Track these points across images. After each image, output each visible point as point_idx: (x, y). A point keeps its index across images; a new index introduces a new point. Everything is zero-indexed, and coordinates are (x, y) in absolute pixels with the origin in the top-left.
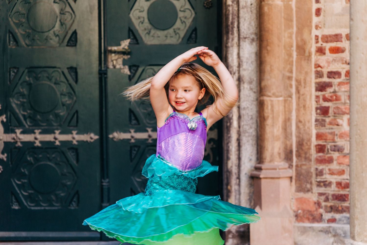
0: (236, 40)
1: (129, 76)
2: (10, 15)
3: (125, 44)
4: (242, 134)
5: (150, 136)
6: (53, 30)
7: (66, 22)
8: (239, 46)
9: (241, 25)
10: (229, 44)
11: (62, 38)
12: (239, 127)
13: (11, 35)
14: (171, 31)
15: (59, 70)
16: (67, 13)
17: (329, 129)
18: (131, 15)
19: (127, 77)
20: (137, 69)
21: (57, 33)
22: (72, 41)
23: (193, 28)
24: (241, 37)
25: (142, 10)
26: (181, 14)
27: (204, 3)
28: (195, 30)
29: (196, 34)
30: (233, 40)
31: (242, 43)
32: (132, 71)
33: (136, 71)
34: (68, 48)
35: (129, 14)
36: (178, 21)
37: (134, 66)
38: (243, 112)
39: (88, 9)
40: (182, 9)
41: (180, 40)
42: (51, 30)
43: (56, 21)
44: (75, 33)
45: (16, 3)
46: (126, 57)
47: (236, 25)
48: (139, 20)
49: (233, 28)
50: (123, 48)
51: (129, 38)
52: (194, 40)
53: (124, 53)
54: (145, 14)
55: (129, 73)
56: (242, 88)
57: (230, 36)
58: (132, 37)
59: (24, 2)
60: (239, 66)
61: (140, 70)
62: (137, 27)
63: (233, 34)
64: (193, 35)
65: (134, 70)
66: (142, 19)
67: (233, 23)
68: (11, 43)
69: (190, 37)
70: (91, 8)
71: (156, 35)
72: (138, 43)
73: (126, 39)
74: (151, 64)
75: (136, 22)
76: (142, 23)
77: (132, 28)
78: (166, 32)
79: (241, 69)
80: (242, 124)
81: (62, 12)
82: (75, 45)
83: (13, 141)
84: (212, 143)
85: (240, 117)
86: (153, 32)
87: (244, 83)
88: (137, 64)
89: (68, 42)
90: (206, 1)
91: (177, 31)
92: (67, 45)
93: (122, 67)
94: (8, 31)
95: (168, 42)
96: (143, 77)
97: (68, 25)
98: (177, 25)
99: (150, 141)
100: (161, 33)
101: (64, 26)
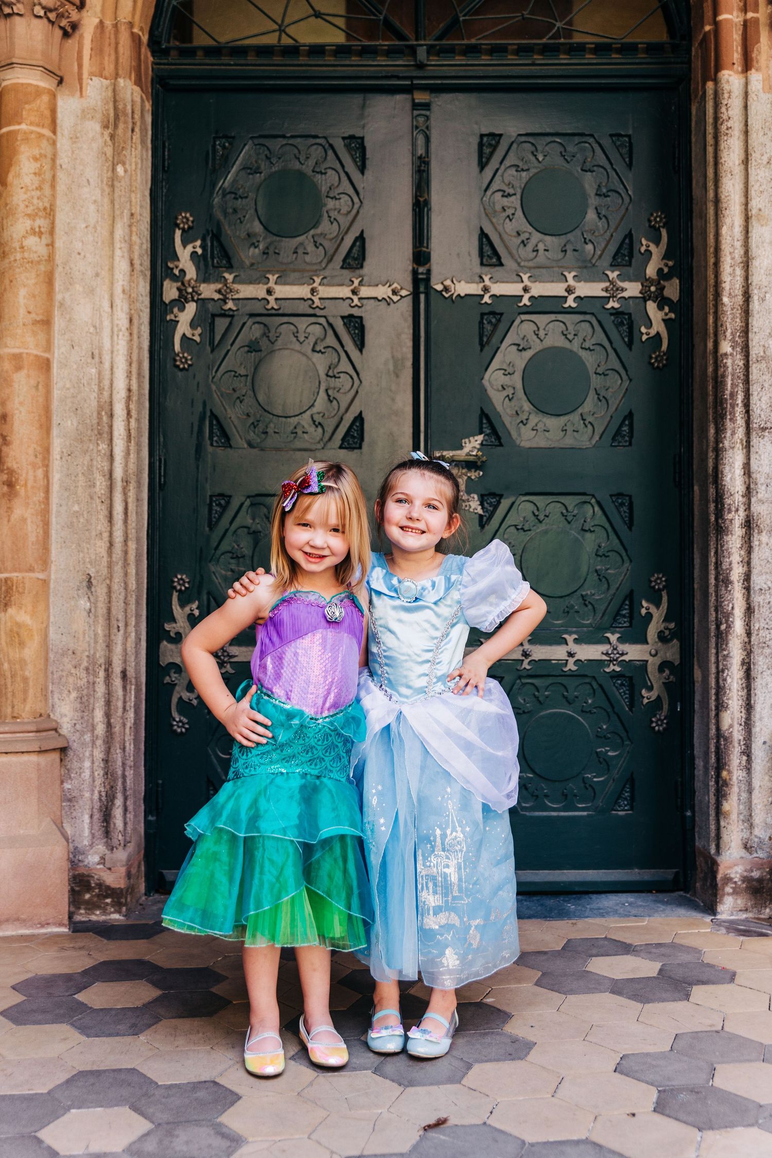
0: (740, 433)
1: (481, 516)
2: (213, 378)
3: (472, 446)
4: (756, 650)
5: (526, 654)
6: (309, 413)
7: (338, 396)
8: (748, 446)
9: (754, 399)
10: (727, 443)
11: (329, 430)
12: (749, 634)
13: (215, 422)
14: (575, 417)
16: (341, 375)
18: (485, 382)
19: (477, 518)
20: (499, 503)
21: (318, 418)
22: (353, 437)
23: (626, 413)
24: (756, 423)
25: (510, 370)
26: (596, 381)
27: (651, 358)
28: (630, 416)
29: (631, 427)
30: (733, 433)
31: (755, 440)
32: (486, 505)
33: (496, 507)
34: (343, 451)
35: (482, 379)
36: (592, 397)
37: (493, 495)
38: (757, 599)
39: (391, 367)
40: (600, 370)
41: (597, 437)
42: (304, 412)
43: (318, 393)
44: (360, 418)
45: (228, 351)
46: (474, 475)
47: (740, 398)
48: (505, 393)
49: (733, 406)
50: (468, 454)
51: (481, 432)
52: (627, 438)
53: (470, 465)
54: (517, 380)
55: (479, 510)
56: (755, 543)
57: (728, 424)
58: (488, 431)
59: (246, 349)
60: (749, 492)
61: (505, 504)
62: (499, 408)
63: (733, 420)
64: (625, 428)
65: (490, 504)
66: (510, 391)
67: (732, 395)
68: (215, 439)
69: (618, 432)
70: (397, 363)
71: (540, 427)
72: (501, 445)
73: (473, 436)
74: (531, 491)
75: (497, 399)
76: (510, 400)
77: (486, 411)
78: (563, 419)
79: (753, 500)
80: (756, 626)
81: (330, 373)
82: (360, 448)
84: (667, 672)
85: (749, 611)
86: (534, 419)
87: (760, 532)
88: (498, 492)
89: (343, 440)
90: (655, 353)
91: (589, 418)
92: (341, 447)
94: (208, 414)
95: (569, 442)
96: (511, 520)
97: (344, 400)
98: (589, 405)
99: (526, 665)
100: (553, 423)
101: (335, 402)
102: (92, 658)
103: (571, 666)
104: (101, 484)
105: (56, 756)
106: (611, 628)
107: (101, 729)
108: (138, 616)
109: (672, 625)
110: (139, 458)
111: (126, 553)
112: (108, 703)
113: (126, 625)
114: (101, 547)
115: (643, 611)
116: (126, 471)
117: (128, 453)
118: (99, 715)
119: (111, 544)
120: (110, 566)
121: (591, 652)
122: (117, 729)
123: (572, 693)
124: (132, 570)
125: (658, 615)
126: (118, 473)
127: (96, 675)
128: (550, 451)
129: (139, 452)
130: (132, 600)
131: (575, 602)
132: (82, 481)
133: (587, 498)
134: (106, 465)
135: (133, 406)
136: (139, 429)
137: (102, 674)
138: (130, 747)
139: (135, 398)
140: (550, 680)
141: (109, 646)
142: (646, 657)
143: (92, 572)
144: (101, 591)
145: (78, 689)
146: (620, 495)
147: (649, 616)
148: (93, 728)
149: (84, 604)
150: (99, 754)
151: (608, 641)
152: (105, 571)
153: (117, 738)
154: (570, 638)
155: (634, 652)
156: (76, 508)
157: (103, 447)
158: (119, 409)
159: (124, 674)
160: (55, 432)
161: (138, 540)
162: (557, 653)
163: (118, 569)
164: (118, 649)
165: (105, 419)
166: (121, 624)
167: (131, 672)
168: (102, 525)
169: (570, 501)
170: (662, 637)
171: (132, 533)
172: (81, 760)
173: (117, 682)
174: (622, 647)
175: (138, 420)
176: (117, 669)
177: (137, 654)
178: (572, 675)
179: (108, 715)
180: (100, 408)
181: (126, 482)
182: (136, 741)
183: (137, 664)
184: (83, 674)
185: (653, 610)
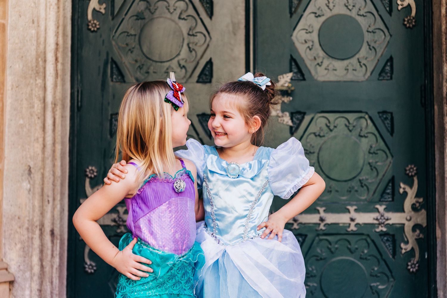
1: (291, 127)
2: (113, 36)
3: (285, 80)
5: (322, 220)
6: (176, 59)
7: (196, 48)
11: (190, 70)
13: (114, 66)
14: (354, 61)
16: (198, 34)
18: (294, 38)
19: (288, 128)
20: (303, 118)
21: (183, 63)
22: (206, 75)
23: (388, 57)
25: (310, 30)
26: (368, 37)
27: (404, 21)
28: (391, 59)
29: (392, 67)
32: (294, 120)
33: (301, 121)
34: (199, 85)
35: (291, 36)
36: (365, 47)
37: (299, 113)
39: (231, 28)
40: (370, 30)
41: (368, 74)
42: (174, 58)
43: (182, 46)
44: (210, 63)
45: (123, 19)
46: (286, 99)
48: (307, 45)
50: (282, 86)
51: (291, 71)
52: (389, 75)
53: (284, 93)
54: (315, 36)
55: (290, 123)
58: (296, 70)
59: (135, 18)
61: (307, 119)
62: (303, 55)
64: (388, 68)
65: (298, 119)
66: (310, 44)
68: (115, 77)
69: (383, 70)
70: (235, 26)
71: (331, 67)
72: (304, 79)
73: (286, 73)
74: (325, 110)
75: (302, 49)
76: (310, 49)
77: (294, 57)
78: (346, 62)
81: (191, 33)
82: (210, 82)
83: (113, 224)
84: (418, 232)
86: (326, 62)
88: (303, 111)
89: (199, 77)
90: (407, 17)
91: (363, 61)
92: (198, 82)
93: (280, 114)
94: (110, 60)
95: (350, 77)
96: (311, 129)
97: (200, 51)
98: (364, 52)
99: (322, 227)
100: (339, 65)
101: (193, 52)
102: (31, 222)
103: (353, 228)
104: (38, 106)
105: (6, 287)
106: (380, 202)
107: (36, 269)
108: (62, 194)
109: (421, 200)
110: (63, 89)
111: (54, 151)
112: (42, 252)
113: (54, 199)
114: (38, 147)
115: (401, 191)
116: (54, 97)
117: (56, 85)
118: (35, 259)
119: (44, 146)
120: (43, 160)
121: (366, 218)
122: (47, 269)
123: (353, 246)
124: (58, 163)
125: (412, 192)
126: (49, 99)
127: (33, 233)
128: (337, 83)
129: (63, 85)
130: (58, 183)
131: (355, 184)
132: (25, 104)
133: (362, 115)
134: (41, 93)
135: (59, 55)
136: (64, 70)
137: (37, 232)
138: (56, 281)
139: (61, 50)
140: (339, 237)
141: (42, 214)
142: (404, 221)
143: (32, 164)
144: (37, 177)
145: (22, 242)
146: (384, 112)
147: (405, 194)
148: (31, 268)
149: (26, 185)
150: (35, 286)
151: (377, 210)
152: (40, 164)
153: (47, 275)
154: (352, 209)
155: (395, 218)
156: (21, 122)
157: (39, 81)
158: (50, 57)
159: (52, 233)
160: (8, 72)
161: (63, 143)
162: (342, 219)
163: (49, 162)
164: (48, 215)
165: (41, 63)
166: (51, 199)
167: (57, 231)
168: (38, 133)
169: (351, 117)
170: (414, 208)
171: (58, 139)
172: (23, 290)
173: (48, 238)
174: (387, 215)
175: (63, 64)
176: (48, 229)
177: (61, 219)
178: (354, 234)
179: (41, 260)
180: (38, 56)
181: (55, 104)
182: (60, 277)
183: (62, 226)
184: (25, 232)
185: (408, 189)
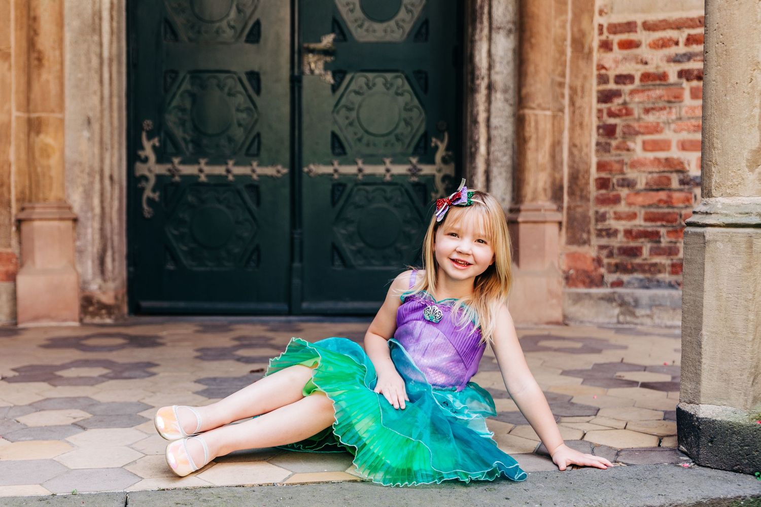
0: (486, 31)
1: (333, 85)
3: (328, 40)
4: (492, 164)
5: (360, 170)
6: (226, 19)
7: (245, 8)
8: (490, 39)
9: (494, 9)
10: (477, 37)
11: (239, 30)
12: (488, 153)
13: (167, 25)
14: (392, 23)
15: (235, 76)
17: (616, 155)
19: (330, 86)
20: (344, 77)
21: (232, 23)
22: (254, 35)
23: (424, 20)
24: (494, 26)
28: (426, 23)
29: (427, 29)
30: (481, 30)
31: (494, 35)
32: (337, 78)
33: (342, 79)
34: (248, 45)
36: (403, 10)
37: (340, 71)
38: (494, 133)
41: (405, 36)
42: (224, 18)
43: (231, 7)
44: (258, 24)
46: (328, 59)
47: (486, 10)
48: (347, 8)
49: (482, 14)
50: (325, 46)
51: (333, 31)
52: (424, 36)
53: (326, 52)
55: (332, 81)
56: (493, 98)
57: (478, 26)
58: (337, 31)
60: (490, 67)
61: (348, 77)
62: (345, 16)
63: (481, 22)
64: (424, 31)
65: (339, 77)
66: (351, 6)
67: (482, 7)
68: (168, 36)
69: (419, 33)
71: (371, 29)
72: (345, 40)
73: (328, 33)
74: (364, 69)
75: (343, 11)
76: (352, 11)
77: (337, 18)
78: (385, 25)
79: (493, 72)
80: (492, 149)
82: (258, 42)
83: (168, 173)
84: (447, 182)
85: (489, 140)
86: (367, 24)
87: (496, 91)
88: (344, 69)
89: (248, 36)
91: (401, 23)
92: (247, 41)
93: (323, 72)
94: (163, 19)
95: (388, 38)
96: (353, 86)
97: (248, 12)
98: (402, 14)
99: (360, 177)
100: (378, 26)
101: (242, 14)
102: (91, 168)
103: (388, 178)
104: (95, 61)
105: (69, 224)
106: (414, 154)
107: (97, 210)
108: (120, 144)
109: (450, 153)
110: (119, 48)
111: (111, 104)
112: (102, 194)
113: (112, 148)
114: (96, 100)
115: (433, 145)
116: (110, 53)
117: (111, 43)
118: (96, 202)
119: (102, 98)
120: (102, 111)
121: (400, 170)
122: (107, 210)
123: (389, 195)
124: (115, 115)
125: (442, 147)
126: (106, 54)
127: (94, 177)
128: (377, 44)
129: (119, 41)
130: (116, 133)
131: (392, 138)
132: (83, 59)
133: (399, 74)
134: (98, 50)
135: (115, 14)
136: (119, 28)
137: (97, 178)
138: (116, 222)
139: (115, 8)
140: (374, 187)
141: (102, 160)
142: (434, 172)
143: (91, 114)
144: (96, 126)
145: (84, 185)
146: (419, 72)
147: (437, 148)
148: (92, 209)
149: (86, 134)
150: (97, 225)
151: (411, 163)
152: (98, 115)
153: (107, 215)
154: (388, 161)
155: (427, 170)
156: (80, 75)
157: (96, 38)
158: (106, 15)
159: (111, 178)
160: (66, 28)
161: (119, 97)
162: (379, 170)
163: (106, 113)
164: (107, 162)
165: (97, 21)
166: (109, 147)
167: (116, 177)
168: (95, 86)
169: (389, 76)
170: (445, 161)
171: (115, 92)
172: (86, 228)
173: (107, 182)
174: (420, 166)
175: (119, 23)
176: (107, 173)
177: (120, 166)
178: (389, 184)
179: (102, 202)
180: (94, 14)
181: (111, 60)
182: (120, 219)
183: (120, 173)
184: (86, 176)
185: (439, 143)
